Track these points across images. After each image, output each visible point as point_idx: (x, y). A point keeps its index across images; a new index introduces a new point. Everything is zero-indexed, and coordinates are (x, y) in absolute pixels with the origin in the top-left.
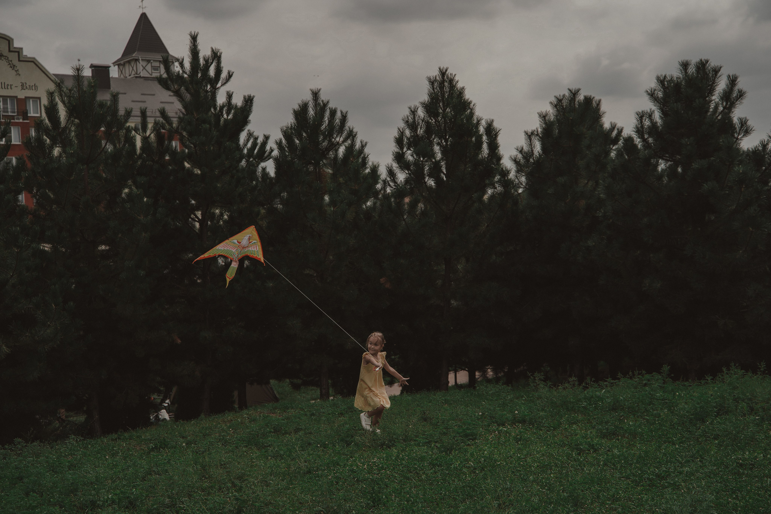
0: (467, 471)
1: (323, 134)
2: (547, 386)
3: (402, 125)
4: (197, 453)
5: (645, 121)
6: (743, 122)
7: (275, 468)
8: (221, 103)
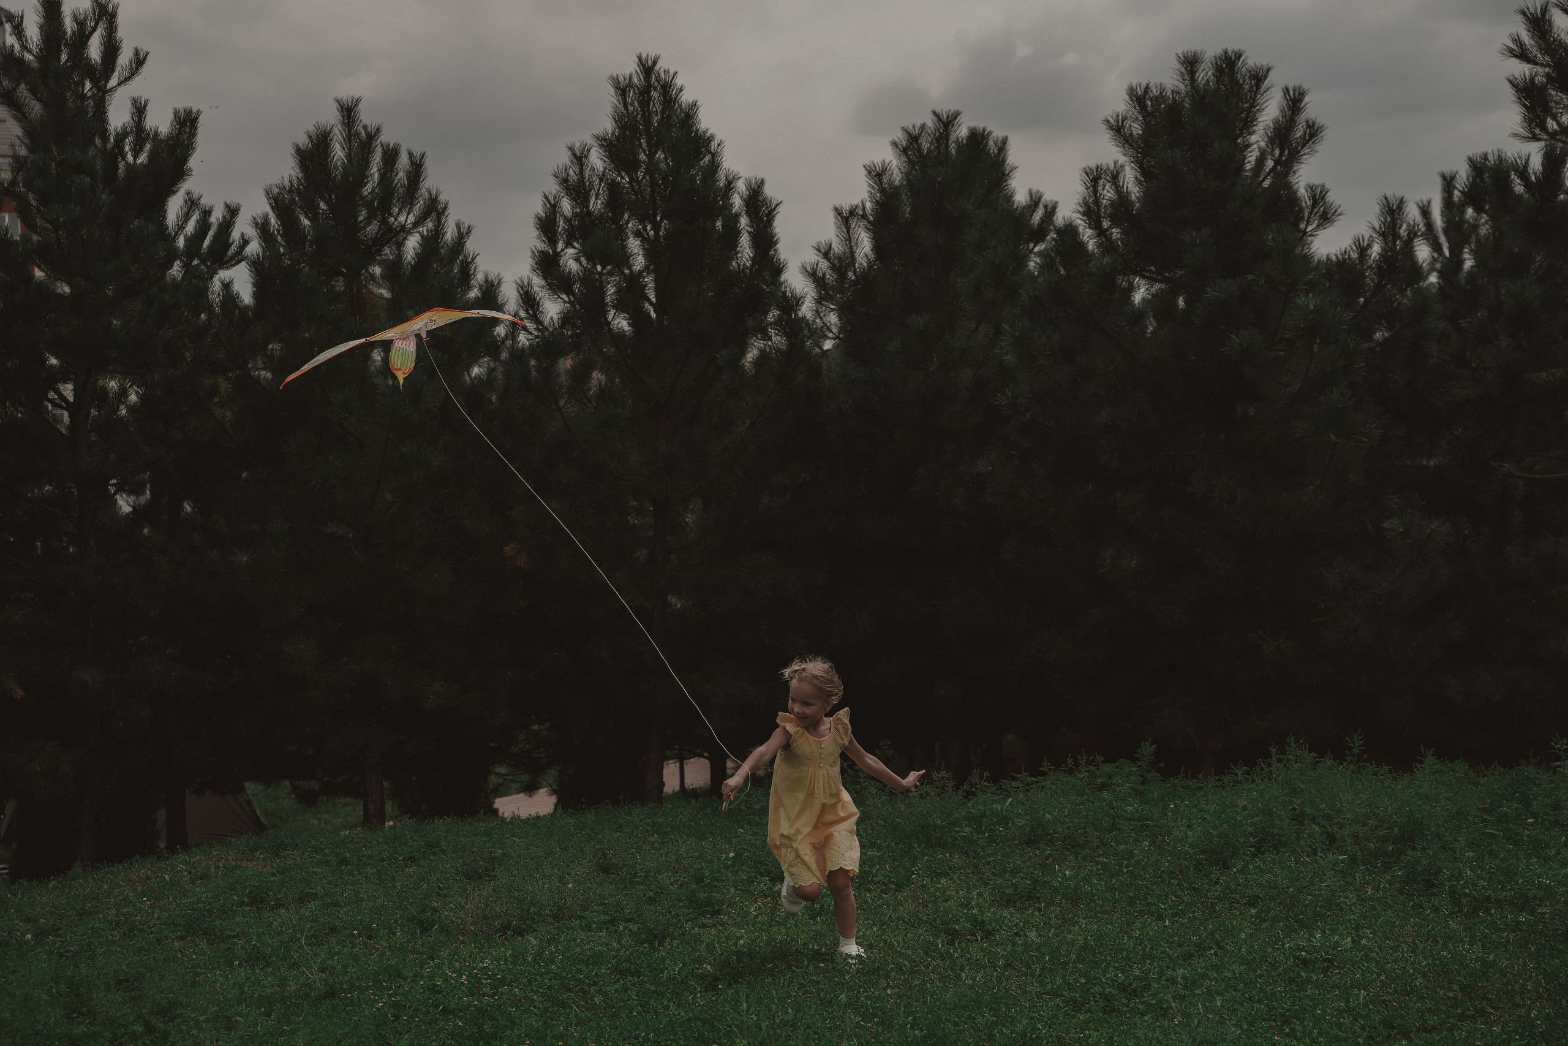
0: (698, 985)
1: (368, 205)
2: (883, 791)
3: (553, 187)
4: (61, 956)
5: (1104, 189)
6: (1318, 196)
7: (249, 987)
8: (120, 125)
